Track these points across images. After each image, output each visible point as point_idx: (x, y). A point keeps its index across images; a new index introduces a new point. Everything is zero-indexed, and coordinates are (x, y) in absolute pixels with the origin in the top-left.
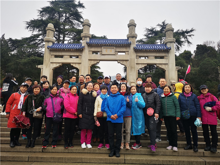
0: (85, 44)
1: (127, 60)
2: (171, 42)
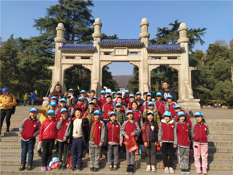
0: (97, 44)
1: (140, 61)
2: (185, 42)
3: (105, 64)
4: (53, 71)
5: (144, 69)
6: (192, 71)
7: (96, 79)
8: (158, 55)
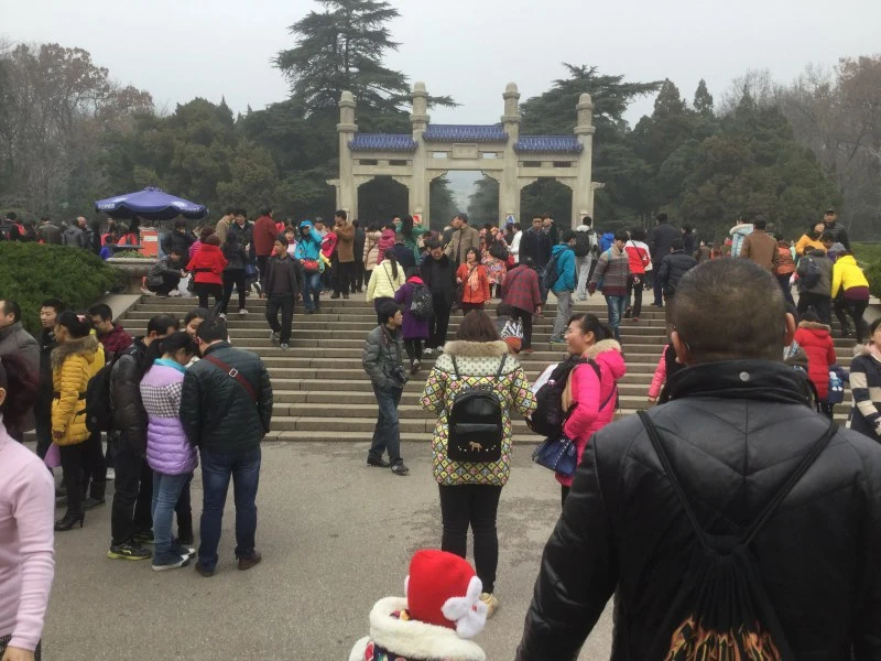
0: (420, 136)
1: (501, 170)
2: (586, 134)
3: (435, 175)
4: (338, 189)
5: (508, 186)
6: (596, 191)
7: (419, 205)
8: (535, 159)
